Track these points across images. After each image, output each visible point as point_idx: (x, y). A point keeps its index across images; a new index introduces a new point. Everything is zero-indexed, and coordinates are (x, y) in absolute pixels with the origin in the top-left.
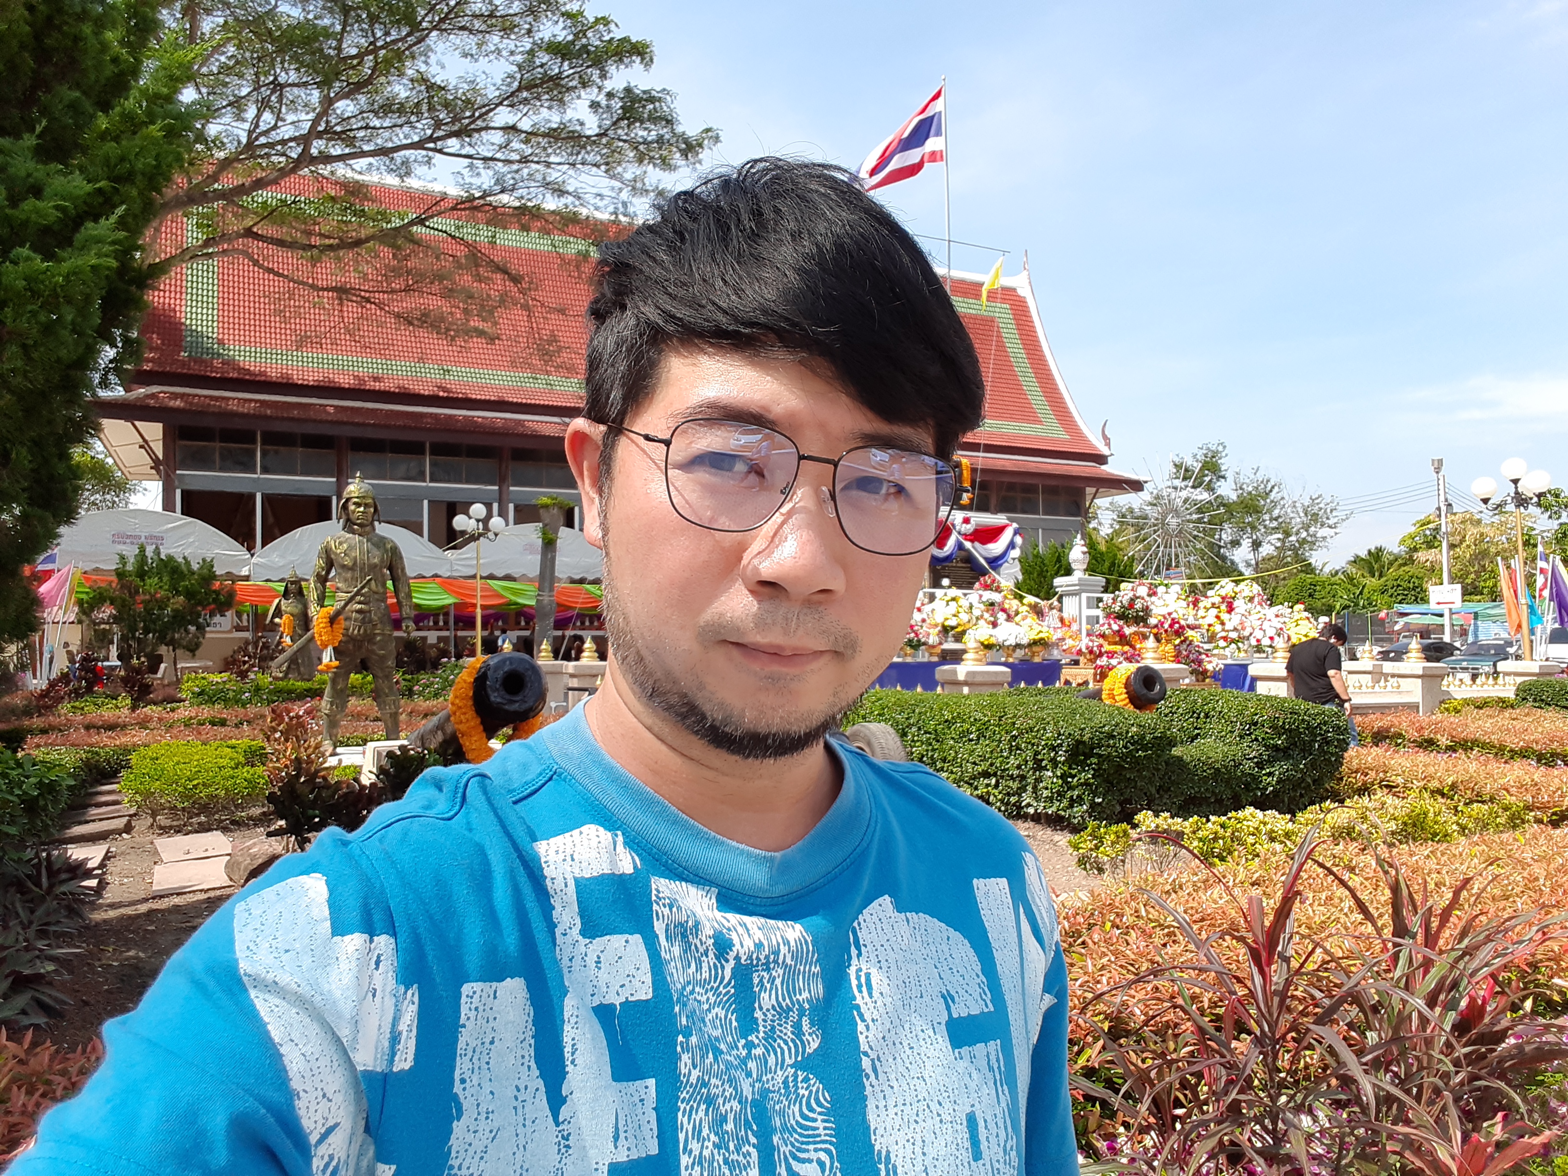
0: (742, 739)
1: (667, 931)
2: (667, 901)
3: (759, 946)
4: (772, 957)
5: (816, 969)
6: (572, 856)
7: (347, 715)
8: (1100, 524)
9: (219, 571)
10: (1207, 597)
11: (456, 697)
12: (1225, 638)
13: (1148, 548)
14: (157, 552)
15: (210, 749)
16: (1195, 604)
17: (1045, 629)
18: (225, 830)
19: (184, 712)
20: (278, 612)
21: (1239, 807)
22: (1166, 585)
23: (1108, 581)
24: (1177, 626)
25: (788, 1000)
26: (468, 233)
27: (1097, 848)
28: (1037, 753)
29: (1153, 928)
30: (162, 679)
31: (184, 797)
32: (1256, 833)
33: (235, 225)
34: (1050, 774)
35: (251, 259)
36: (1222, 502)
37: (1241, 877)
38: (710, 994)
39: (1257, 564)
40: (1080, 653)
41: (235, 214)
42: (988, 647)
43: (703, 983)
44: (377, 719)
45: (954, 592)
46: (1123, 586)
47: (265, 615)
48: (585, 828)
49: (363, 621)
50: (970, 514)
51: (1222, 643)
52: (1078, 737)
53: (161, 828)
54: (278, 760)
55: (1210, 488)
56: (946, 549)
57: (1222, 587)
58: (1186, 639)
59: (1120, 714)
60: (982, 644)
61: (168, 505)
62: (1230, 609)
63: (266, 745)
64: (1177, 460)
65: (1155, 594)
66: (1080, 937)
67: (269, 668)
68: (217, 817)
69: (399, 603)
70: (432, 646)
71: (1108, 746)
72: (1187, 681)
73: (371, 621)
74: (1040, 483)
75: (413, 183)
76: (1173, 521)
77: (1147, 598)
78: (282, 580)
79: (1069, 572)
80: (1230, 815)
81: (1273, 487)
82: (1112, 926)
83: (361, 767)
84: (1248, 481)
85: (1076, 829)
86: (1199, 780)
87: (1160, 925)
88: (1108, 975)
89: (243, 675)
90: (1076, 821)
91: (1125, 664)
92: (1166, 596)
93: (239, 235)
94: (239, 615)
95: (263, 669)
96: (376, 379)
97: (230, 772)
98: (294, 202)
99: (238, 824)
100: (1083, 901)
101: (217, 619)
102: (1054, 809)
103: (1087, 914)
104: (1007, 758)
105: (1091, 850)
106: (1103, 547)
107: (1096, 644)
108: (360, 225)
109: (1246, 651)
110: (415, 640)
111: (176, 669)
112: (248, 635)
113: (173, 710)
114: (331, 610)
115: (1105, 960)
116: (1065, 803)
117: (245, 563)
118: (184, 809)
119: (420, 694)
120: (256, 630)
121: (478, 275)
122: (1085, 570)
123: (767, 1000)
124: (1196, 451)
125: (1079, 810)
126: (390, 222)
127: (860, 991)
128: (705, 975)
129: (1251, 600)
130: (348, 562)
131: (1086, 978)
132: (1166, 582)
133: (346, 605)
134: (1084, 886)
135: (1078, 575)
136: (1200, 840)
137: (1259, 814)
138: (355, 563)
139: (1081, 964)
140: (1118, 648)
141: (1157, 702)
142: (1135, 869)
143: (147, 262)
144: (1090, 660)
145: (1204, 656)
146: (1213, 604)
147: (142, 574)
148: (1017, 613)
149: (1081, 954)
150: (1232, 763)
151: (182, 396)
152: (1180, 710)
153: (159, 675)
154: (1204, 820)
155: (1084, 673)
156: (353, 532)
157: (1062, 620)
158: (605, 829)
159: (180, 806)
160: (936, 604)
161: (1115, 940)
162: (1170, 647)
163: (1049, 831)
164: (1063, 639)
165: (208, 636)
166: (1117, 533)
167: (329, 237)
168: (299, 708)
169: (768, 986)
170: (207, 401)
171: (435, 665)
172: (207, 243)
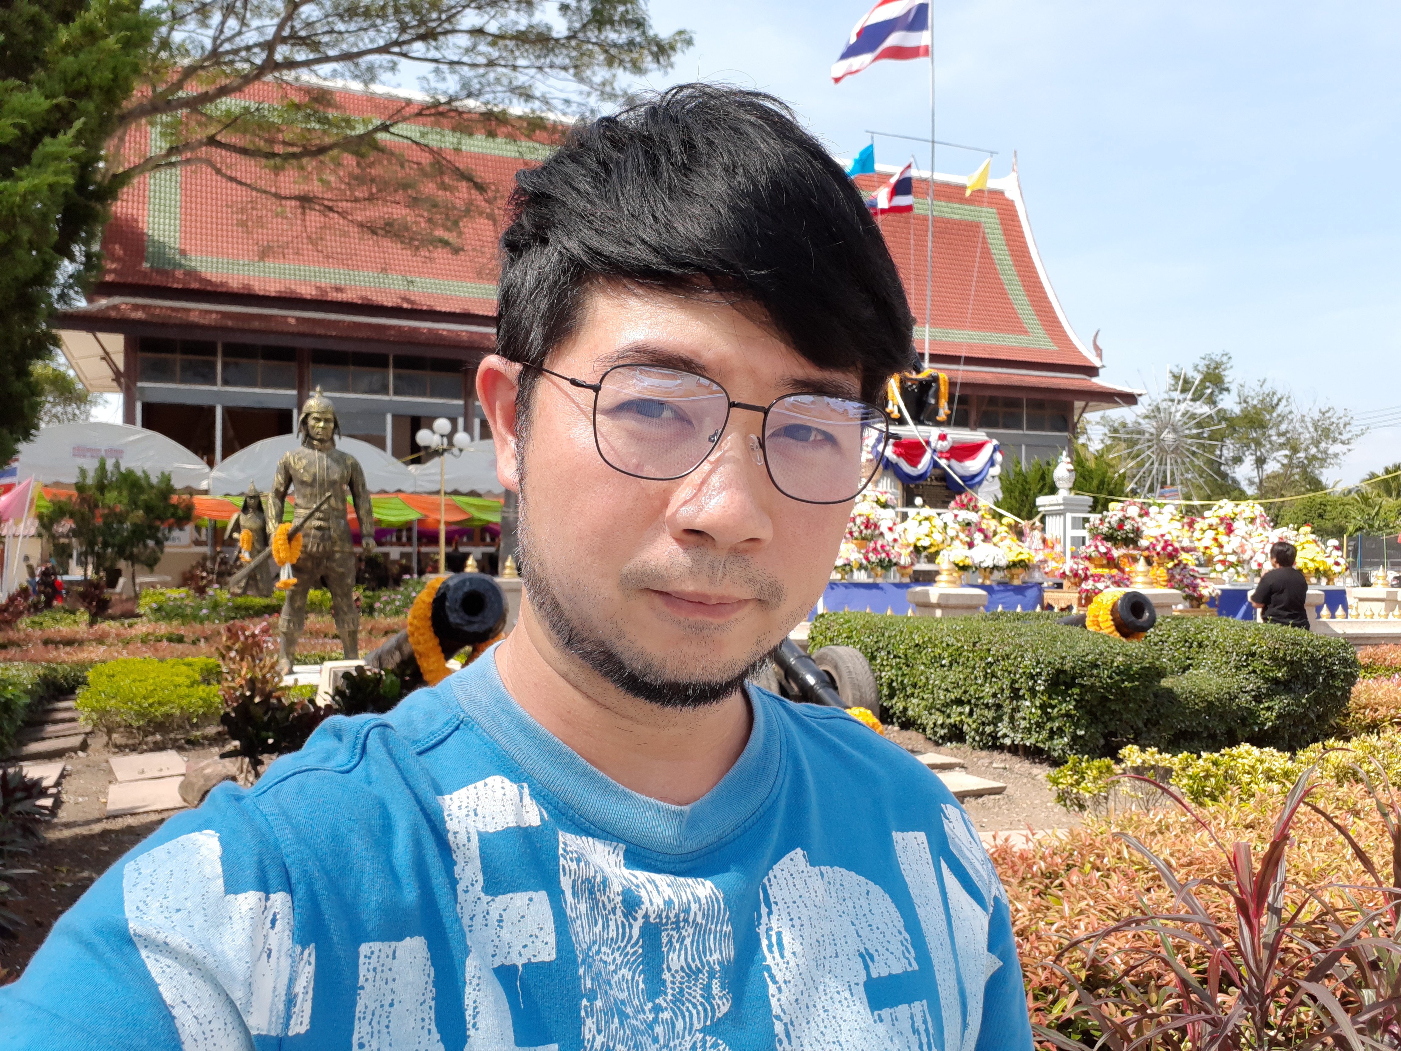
0: (662, 687)
1: (573, 887)
2: (575, 855)
3: (669, 903)
4: (682, 915)
5: (728, 929)
6: (475, 810)
7: (305, 633)
8: (1089, 439)
9: (178, 484)
10: (1204, 518)
11: (414, 617)
12: (1223, 562)
13: (1141, 465)
14: (117, 465)
15: (167, 666)
16: (1191, 525)
17: (1025, 551)
18: (180, 749)
19: (142, 627)
20: (237, 527)
21: (1233, 742)
22: (1159, 505)
23: (1096, 501)
24: (1170, 548)
25: (697, 962)
26: (433, 140)
27: (1078, 783)
28: (1014, 682)
29: (1137, 871)
30: (120, 594)
31: (140, 715)
32: (1252, 771)
33: (200, 134)
34: (1028, 703)
35: (214, 167)
36: (1223, 416)
37: (1234, 819)
38: (617, 954)
39: (1261, 482)
40: (1063, 575)
41: (200, 124)
42: (964, 568)
43: (610, 943)
44: (336, 637)
45: (927, 511)
46: (1112, 505)
47: (224, 529)
48: (490, 780)
49: (322, 539)
50: (945, 430)
51: (1219, 567)
52: (1058, 666)
53: (116, 746)
54: (233, 680)
55: (1212, 401)
56: (920, 466)
57: (1221, 507)
58: (1180, 562)
59: (1105, 642)
60: (957, 565)
61: (129, 418)
62: (1230, 530)
63: (221, 663)
64: (1176, 371)
65: (1147, 514)
66: (1057, 878)
67: (226, 584)
68: (172, 736)
69: (359, 518)
70: (395, 562)
71: (1092, 676)
72: (1180, 607)
73: (330, 537)
74: (1024, 396)
75: (377, 88)
76: (1168, 436)
77: (1138, 519)
78: (242, 494)
79: (1053, 490)
80: (1223, 751)
81: (1280, 400)
82: (1093, 868)
83: (317, 686)
84: (1253, 394)
85: (1057, 763)
86: (1191, 713)
87: (1144, 868)
88: (1086, 920)
89: (201, 591)
90: (1056, 754)
91: (1113, 589)
92: (1159, 517)
93: (201, 144)
94: (198, 529)
95: (223, 584)
96: (339, 289)
97: (183, 690)
98: (258, 109)
99: (193, 743)
100: (1061, 840)
101: (176, 533)
102: (1032, 740)
103: (1066, 854)
104: (982, 685)
105: (1072, 785)
106: (1092, 464)
107: (1081, 567)
108: (324, 132)
109: (1246, 576)
110: (376, 556)
111: (134, 584)
112: (206, 550)
113: (131, 626)
114: (289, 527)
115: (1083, 904)
116: (1045, 734)
117: (205, 476)
118: (139, 728)
119: (381, 611)
120: (215, 544)
121: (443, 183)
122: (1071, 489)
123: (675, 960)
124: (1198, 361)
125: (1060, 743)
126: (354, 128)
127: (771, 952)
128: (613, 934)
129: (1253, 521)
130: (307, 478)
131: (1063, 923)
132: (1159, 501)
133: (305, 521)
134: (1064, 823)
135: (1063, 493)
136: (1190, 777)
137: (1255, 751)
138: (314, 479)
139: (1057, 907)
140: (1105, 571)
141: (1145, 629)
142: (1119, 807)
143: (111, 172)
144: (1075, 584)
145: (1199, 581)
146: (1211, 526)
147: (101, 487)
148: (995, 533)
149: (1058, 897)
150: (1227, 696)
151: (144, 307)
152: (1171, 639)
153: (119, 588)
154: (1195, 756)
155: (1068, 596)
156: (312, 447)
157: (1044, 541)
158: (511, 780)
159: (135, 724)
160: (909, 523)
161: (1094, 883)
162: (1162, 572)
163: (1027, 764)
164: (1045, 561)
165: (167, 550)
166: (1109, 449)
167: (292, 145)
168: (256, 627)
169: (677, 946)
170: (169, 312)
171: (398, 581)
172: (172, 151)
